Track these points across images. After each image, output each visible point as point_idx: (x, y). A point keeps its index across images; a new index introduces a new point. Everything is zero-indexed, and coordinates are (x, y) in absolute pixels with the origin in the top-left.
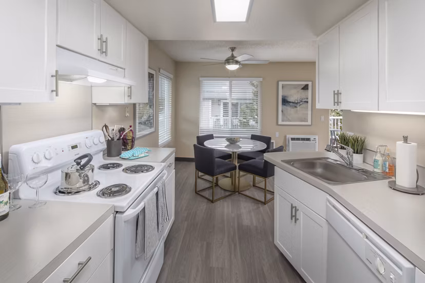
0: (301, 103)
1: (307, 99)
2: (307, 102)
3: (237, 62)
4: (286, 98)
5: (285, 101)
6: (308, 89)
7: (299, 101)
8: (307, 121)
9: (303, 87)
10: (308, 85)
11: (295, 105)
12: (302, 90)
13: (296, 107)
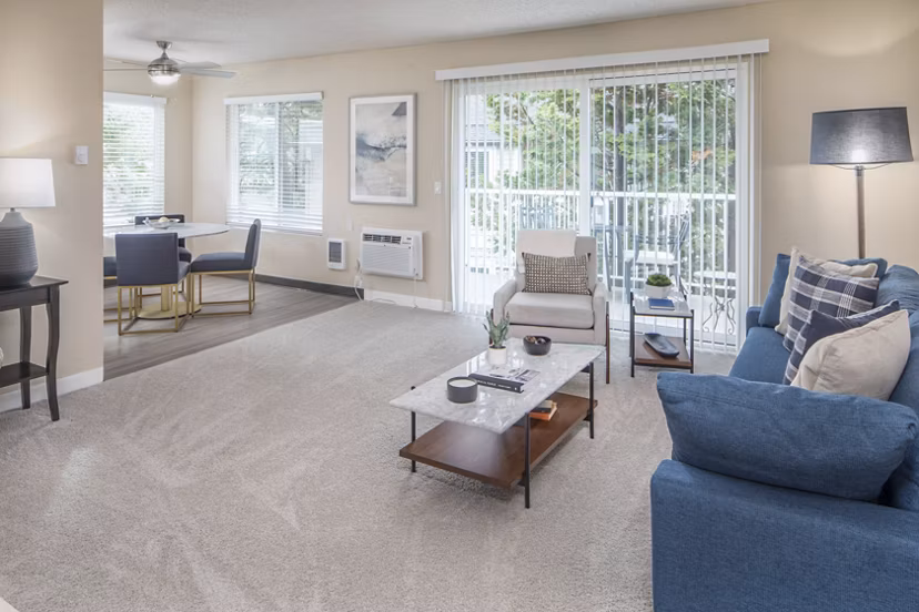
0: (393, 149)
1: (405, 138)
2: (405, 147)
3: (172, 70)
4: (364, 138)
5: (362, 146)
6: (405, 114)
7: (388, 145)
8: (405, 195)
9: (395, 108)
10: (405, 103)
11: (380, 153)
12: (395, 118)
13: (382, 159)
